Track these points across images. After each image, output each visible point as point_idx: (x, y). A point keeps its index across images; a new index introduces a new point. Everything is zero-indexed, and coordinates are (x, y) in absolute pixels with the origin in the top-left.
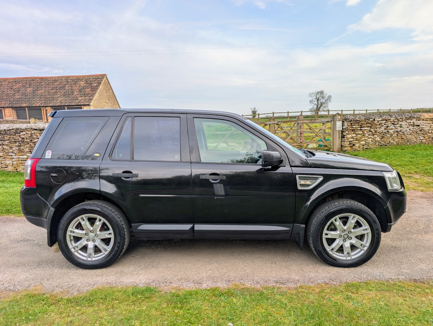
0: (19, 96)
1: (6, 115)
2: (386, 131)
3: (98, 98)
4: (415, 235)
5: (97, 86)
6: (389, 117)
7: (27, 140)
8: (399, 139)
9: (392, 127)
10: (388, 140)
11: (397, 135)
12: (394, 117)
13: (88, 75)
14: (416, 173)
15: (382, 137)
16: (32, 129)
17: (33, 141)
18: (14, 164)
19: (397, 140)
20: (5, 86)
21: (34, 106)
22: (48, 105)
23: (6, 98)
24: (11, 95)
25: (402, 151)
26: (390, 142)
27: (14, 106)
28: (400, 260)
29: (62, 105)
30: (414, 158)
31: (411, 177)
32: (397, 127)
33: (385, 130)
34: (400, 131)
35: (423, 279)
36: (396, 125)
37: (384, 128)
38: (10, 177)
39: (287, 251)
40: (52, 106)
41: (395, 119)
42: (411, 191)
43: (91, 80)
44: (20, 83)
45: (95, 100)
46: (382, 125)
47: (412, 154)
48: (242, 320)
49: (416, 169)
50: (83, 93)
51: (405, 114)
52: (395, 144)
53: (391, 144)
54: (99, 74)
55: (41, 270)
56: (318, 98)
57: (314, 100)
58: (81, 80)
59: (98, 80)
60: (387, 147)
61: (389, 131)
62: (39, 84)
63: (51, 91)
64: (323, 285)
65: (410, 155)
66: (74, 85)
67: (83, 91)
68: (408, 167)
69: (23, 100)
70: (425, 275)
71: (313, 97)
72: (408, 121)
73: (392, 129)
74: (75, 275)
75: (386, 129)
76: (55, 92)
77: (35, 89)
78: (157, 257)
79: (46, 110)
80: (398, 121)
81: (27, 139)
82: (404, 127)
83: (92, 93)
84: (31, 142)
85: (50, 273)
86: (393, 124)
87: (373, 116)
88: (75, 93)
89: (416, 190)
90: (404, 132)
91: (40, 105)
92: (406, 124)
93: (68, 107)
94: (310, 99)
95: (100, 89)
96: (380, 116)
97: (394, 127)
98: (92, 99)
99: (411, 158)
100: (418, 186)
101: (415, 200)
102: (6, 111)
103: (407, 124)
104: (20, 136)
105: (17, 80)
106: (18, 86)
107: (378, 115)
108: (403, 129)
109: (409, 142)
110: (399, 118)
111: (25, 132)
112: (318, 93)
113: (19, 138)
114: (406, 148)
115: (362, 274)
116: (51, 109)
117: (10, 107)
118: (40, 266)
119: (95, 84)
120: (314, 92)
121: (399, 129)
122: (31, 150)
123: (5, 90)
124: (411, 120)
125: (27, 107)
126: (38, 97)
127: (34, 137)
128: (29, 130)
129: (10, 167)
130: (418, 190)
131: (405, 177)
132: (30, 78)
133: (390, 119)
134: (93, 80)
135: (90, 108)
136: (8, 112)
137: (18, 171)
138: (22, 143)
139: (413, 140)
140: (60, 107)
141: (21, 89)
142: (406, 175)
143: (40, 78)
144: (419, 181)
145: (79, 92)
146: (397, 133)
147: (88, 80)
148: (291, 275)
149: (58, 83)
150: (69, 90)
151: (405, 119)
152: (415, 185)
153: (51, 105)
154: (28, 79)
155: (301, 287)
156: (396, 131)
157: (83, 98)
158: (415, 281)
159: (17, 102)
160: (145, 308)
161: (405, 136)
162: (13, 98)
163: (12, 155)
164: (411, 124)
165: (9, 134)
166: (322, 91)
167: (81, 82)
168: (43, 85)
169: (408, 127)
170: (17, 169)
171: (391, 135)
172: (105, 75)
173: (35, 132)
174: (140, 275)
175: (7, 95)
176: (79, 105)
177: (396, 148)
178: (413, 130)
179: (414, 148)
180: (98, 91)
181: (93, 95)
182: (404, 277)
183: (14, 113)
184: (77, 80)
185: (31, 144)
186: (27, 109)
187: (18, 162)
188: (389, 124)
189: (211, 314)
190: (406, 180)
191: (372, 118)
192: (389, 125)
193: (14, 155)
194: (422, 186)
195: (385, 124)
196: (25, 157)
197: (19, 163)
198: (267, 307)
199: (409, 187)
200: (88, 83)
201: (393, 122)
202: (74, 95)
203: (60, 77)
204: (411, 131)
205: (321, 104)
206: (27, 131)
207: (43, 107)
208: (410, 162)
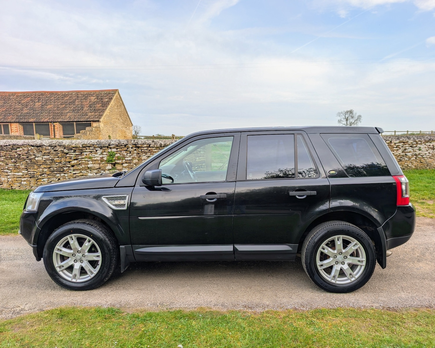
0: (27, 111)
1: (13, 131)
2: (404, 154)
3: (108, 114)
4: (406, 263)
5: (108, 102)
6: (407, 139)
7: (23, 157)
8: (418, 163)
9: (410, 149)
10: (406, 164)
11: (416, 159)
12: (412, 139)
13: (99, 90)
14: (430, 199)
15: (399, 161)
16: (29, 145)
17: (30, 158)
18: (9, 181)
19: (415, 163)
20: (13, 100)
21: (42, 121)
22: (57, 121)
23: (13, 112)
24: (19, 109)
25: (420, 175)
26: (408, 165)
27: (21, 121)
28: (382, 288)
29: (71, 121)
30: (431, 183)
31: (424, 203)
32: (416, 150)
33: (402, 153)
34: (419, 155)
35: (397, 307)
36: (414, 148)
37: (401, 151)
38: (3, 194)
39: (267, 276)
40: (60, 122)
41: (414, 142)
42: (420, 218)
43: (102, 95)
44: (29, 97)
45: (105, 116)
46: (399, 148)
47: (430, 179)
48: (194, 342)
49: (430, 195)
50: (93, 108)
51: (424, 137)
52: (413, 168)
53: (409, 168)
54: (110, 89)
55: (10, 289)
56: (347, 118)
57: (342, 119)
58: (92, 95)
59: (109, 95)
60: (405, 171)
61: (407, 154)
62: (48, 98)
63: (60, 106)
64: (291, 311)
65: (427, 180)
66: (85, 101)
67: (93, 106)
68: (423, 193)
69: (31, 115)
70: (401, 303)
71: (342, 116)
72: (427, 144)
73: (410, 152)
74: (42, 294)
75: (404, 152)
76: (64, 107)
77: (44, 103)
78: (132, 278)
79: (54, 126)
80: (417, 144)
81: (23, 155)
82: (423, 150)
83: (102, 109)
84: (27, 158)
85: (18, 292)
86: (411, 146)
87: (390, 138)
88: (85, 108)
89: (426, 216)
90: (423, 155)
91: (48, 121)
92: (425, 147)
93: (77, 123)
94: (339, 118)
95: (111, 104)
96: (397, 138)
97: (412, 150)
98: (102, 115)
99: (428, 183)
100: (429, 213)
101: (420, 227)
102: (12, 126)
103: (427, 147)
104: (16, 152)
105: (26, 95)
106: (26, 100)
107: (395, 137)
108: (422, 152)
109: (429, 167)
110: (417, 141)
111: (22, 148)
112: (347, 112)
113: (15, 154)
114: (425, 172)
115: (337, 301)
116: (59, 124)
117: (16, 122)
118: (10, 285)
119: (106, 100)
120: (343, 111)
121: (418, 152)
122: (27, 166)
123: (13, 104)
124: (431, 143)
125: (34, 122)
126: (46, 112)
127: (31, 153)
128: (26, 147)
129: (5, 185)
130: (428, 217)
131: (418, 203)
132: (40, 92)
133: (408, 142)
134: (104, 95)
135: (99, 124)
136: (15, 127)
137: (12, 189)
138: (18, 159)
139: (433, 164)
140: (68, 123)
141: (29, 104)
142: (419, 201)
143: (50, 93)
144: (431, 207)
145: (89, 107)
146: (415, 156)
147: (99, 95)
148: (263, 300)
149: (67, 98)
150: (79, 106)
151: (424, 142)
152: (426, 211)
153: (59, 120)
154: (37, 93)
155: (268, 312)
156: (414, 154)
157: (93, 113)
158: (389, 309)
159: (25, 117)
160: (100, 328)
161: (424, 159)
162: (20, 112)
163: (7, 172)
164: (430, 147)
165: (5, 150)
166: (352, 110)
167: (92, 98)
168: (52, 100)
169: (427, 151)
170: (12, 187)
171: (410, 158)
172: (117, 90)
173: (32, 148)
174: (108, 296)
175: (15, 110)
176: (88, 121)
177: (414, 172)
178: (432, 153)
179: (433, 173)
180: (109, 106)
181: (103, 111)
182: (377, 305)
183: (20, 128)
184: (87, 95)
185: (27, 160)
186: (34, 124)
187: (13, 179)
188: (407, 146)
189: (164, 336)
190: (418, 206)
191: (389, 140)
192: (407, 148)
193: (10, 171)
194: (433, 212)
195: (402, 147)
196: (21, 174)
197: (15, 180)
198: (224, 331)
199: (419, 213)
200: (98, 98)
201: (411, 145)
202: (84, 111)
203: (70, 92)
204: (431, 155)
205: (350, 124)
206: (23, 148)
207: (51, 122)
208: (426, 187)
